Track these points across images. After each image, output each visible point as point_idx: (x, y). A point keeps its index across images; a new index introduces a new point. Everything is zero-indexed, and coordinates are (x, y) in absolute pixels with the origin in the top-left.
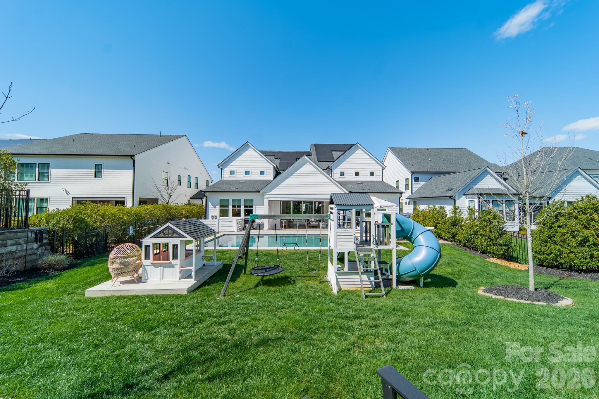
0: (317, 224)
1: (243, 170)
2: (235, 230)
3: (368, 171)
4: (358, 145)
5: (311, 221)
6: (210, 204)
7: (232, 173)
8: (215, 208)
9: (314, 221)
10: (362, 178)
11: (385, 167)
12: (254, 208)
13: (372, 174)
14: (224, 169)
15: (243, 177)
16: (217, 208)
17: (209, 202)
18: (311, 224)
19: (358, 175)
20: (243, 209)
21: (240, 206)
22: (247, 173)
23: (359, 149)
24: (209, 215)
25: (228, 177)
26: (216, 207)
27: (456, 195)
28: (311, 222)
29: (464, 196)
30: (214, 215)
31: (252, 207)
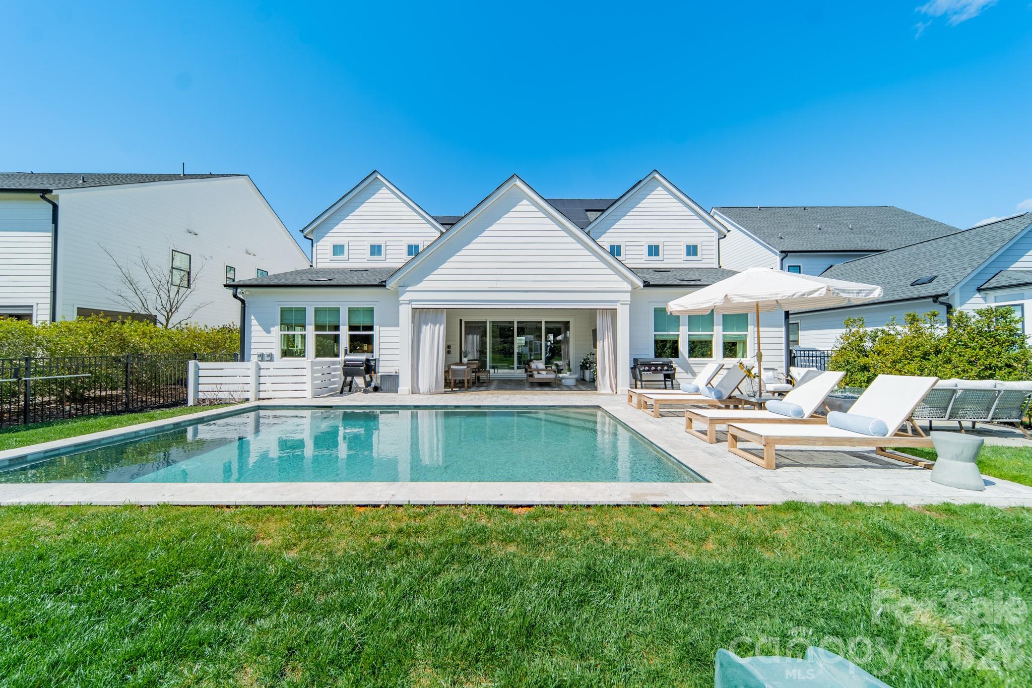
0: (552, 376)
1: (365, 243)
2: (308, 394)
3: (682, 243)
4: (657, 176)
5: (535, 370)
6: (254, 322)
7: (338, 250)
8: (268, 332)
9: (542, 370)
10: (666, 261)
11: (725, 231)
12: (375, 332)
13: (692, 250)
14: (318, 241)
15: (365, 260)
16: (273, 334)
17: (253, 317)
18: (536, 376)
19: (657, 254)
20: (344, 334)
21: (337, 328)
22: (376, 250)
23: (660, 188)
24: (253, 352)
25: (328, 260)
26: (272, 329)
27: (954, 294)
28: (535, 373)
29: (978, 295)
30: (265, 352)
31: (371, 328)
